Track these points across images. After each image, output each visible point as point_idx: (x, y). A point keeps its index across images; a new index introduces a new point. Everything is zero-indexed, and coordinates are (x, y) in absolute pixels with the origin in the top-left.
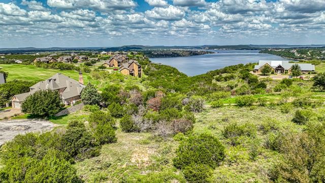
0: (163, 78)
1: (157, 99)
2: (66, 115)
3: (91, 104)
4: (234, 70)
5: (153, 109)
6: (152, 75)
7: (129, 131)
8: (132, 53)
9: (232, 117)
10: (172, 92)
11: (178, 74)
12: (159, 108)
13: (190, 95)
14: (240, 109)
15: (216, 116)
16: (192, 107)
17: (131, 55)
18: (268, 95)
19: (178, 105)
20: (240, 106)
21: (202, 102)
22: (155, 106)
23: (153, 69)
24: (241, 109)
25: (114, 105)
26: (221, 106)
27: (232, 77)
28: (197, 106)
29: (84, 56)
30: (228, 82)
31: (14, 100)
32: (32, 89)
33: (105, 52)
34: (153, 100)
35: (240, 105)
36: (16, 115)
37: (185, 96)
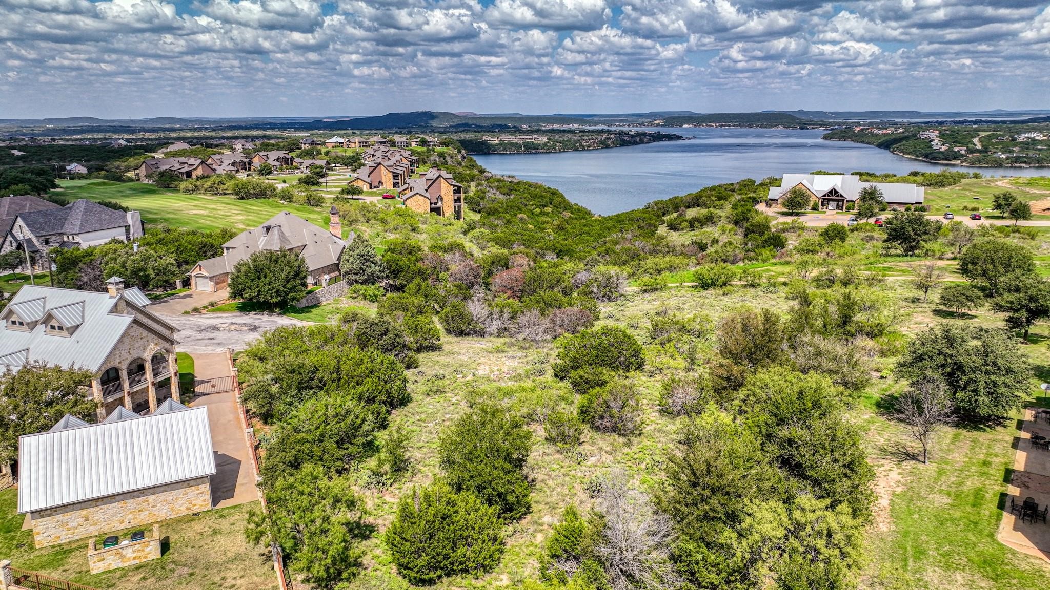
0: (521, 219)
1: (515, 272)
2: (316, 306)
3: (364, 282)
4: (720, 198)
5: (506, 295)
6: (491, 212)
7: (461, 334)
8: (424, 143)
9: (679, 309)
10: (547, 258)
11: (565, 209)
12: (519, 292)
13: (593, 263)
14: (700, 294)
15: (646, 307)
16: (595, 290)
17: (420, 149)
18: (775, 264)
19: (563, 285)
20: (703, 287)
21: (618, 279)
22: (511, 289)
23: (492, 193)
24: (704, 293)
25: (419, 286)
26: (661, 289)
27: (709, 220)
28: (605, 287)
29: (281, 154)
30: (697, 232)
31: (197, 272)
32: (228, 248)
33: (341, 140)
34: (505, 275)
35: (705, 285)
36: (212, 305)
37: (582, 265)
